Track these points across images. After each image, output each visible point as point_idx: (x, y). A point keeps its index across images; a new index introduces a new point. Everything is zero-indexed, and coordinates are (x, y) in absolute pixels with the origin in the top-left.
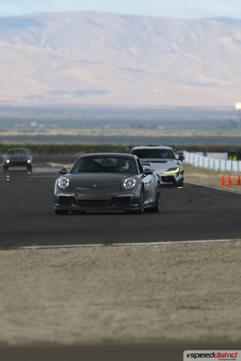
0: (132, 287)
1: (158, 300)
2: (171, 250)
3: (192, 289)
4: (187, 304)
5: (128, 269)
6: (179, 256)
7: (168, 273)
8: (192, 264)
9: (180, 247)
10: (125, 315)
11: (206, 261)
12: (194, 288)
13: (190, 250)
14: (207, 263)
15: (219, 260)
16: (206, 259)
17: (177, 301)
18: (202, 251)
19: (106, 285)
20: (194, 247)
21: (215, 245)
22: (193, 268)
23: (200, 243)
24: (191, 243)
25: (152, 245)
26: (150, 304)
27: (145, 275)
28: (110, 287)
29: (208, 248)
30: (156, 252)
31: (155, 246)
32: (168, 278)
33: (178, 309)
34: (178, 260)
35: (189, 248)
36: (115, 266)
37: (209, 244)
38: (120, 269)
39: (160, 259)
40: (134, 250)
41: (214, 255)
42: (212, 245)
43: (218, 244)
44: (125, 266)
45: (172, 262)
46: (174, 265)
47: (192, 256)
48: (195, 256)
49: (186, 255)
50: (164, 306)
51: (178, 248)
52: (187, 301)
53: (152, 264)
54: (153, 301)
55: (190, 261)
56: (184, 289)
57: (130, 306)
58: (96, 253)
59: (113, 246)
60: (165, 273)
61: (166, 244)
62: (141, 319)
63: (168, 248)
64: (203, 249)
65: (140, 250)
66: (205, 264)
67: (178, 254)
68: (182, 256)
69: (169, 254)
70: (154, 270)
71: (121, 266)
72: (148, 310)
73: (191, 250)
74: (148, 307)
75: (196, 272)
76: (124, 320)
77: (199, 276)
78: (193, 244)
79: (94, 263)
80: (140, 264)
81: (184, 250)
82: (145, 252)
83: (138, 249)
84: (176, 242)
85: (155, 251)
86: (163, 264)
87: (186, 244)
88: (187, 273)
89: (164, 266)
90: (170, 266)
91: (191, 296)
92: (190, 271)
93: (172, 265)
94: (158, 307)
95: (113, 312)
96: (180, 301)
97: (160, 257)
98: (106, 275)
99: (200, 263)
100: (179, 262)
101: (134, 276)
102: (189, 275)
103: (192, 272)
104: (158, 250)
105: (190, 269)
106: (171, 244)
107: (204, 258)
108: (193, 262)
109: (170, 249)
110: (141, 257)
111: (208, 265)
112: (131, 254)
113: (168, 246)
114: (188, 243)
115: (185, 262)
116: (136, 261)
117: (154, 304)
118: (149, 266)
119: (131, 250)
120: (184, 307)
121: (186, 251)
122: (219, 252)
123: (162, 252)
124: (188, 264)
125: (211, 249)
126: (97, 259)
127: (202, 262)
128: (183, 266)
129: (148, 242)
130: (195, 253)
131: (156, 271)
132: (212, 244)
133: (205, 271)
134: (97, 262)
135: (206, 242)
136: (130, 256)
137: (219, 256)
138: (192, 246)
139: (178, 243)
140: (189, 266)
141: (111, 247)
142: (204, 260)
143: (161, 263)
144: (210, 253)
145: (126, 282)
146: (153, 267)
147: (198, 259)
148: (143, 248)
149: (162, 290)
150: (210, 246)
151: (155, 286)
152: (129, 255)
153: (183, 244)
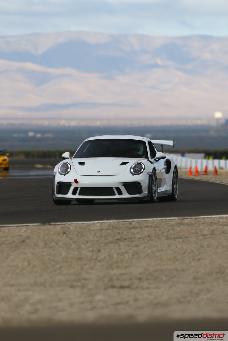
0: (58, 266)
1: (85, 279)
2: (113, 227)
3: (126, 267)
4: (117, 284)
5: (59, 247)
6: (119, 233)
7: (103, 251)
8: (132, 241)
9: (123, 224)
10: (43, 297)
11: (148, 238)
12: (129, 266)
13: (133, 228)
14: (149, 240)
15: (162, 236)
16: (148, 236)
17: (106, 280)
18: (146, 229)
19: (29, 264)
20: (139, 224)
21: (161, 223)
22: (132, 245)
23: (147, 220)
24: (137, 221)
25: (94, 223)
26: (75, 283)
27: (77, 253)
28: (34, 266)
29: (154, 225)
30: (95, 230)
31: (96, 224)
32: (102, 256)
33: (105, 289)
34: (118, 237)
35: (133, 226)
36: (46, 244)
37: (155, 222)
38: (51, 247)
39: (97, 237)
40: (72, 228)
41: (158, 232)
42: (158, 223)
43: (165, 222)
44: (57, 244)
45: (110, 239)
46: (112, 242)
47: (134, 233)
48: (138, 233)
49: (128, 232)
50: (90, 286)
51: (121, 226)
52: (118, 279)
53: (87, 242)
54: (79, 280)
55: (131, 238)
56: (118, 267)
57: (51, 286)
58: (29, 231)
59: (51, 225)
60: (99, 251)
61: (109, 222)
62: (60, 300)
63: (109, 225)
64: (147, 227)
65: (78, 228)
66: (146, 241)
67: (118, 231)
68: (122, 233)
69: (109, 231)
70: (88, 247)
71: (54, 244)
72: (71, 290)
73: (135, 228)
74: (72, 287)
75: (136, 249)
76: (40, 301)
77: (137, 253)
78: (138, 222)
79: (23, 241)
80: (74, 242)
81: (127, 227)
82: (83, 230)
83: (76, 228)
84: (120, 221)
85: (95, 228)
86: (100, 241)
87: (132, 222)
88: (124, 251)
89: (101, 243)
90: (106, 244)
91: (124, 274)
92: (128, 248)
93: (109, 243)
94: (82, 287)
95: (30, 293)
96: (111, 280)
97: (98, 235)
98: (33, 254)
99: (141, 240)
100: (117, 240)
101: (64, 254)
102: (126, 253)
103: (130, 249)
104: (98, 228)
105: (128, 246)
106: (114, 222)
107: (147, 234)
108: (134, 240)
109: (111, 226)
110: (77, 235)
111: (150, 242)
112: (67, 232)
113: (111, 224)
114: (133, 221)
115: (125, 239)
116: (71, 239)
117: (79, 284)
118: (84, 244)
119: (69, 228)
120: (113, 287)
121: (129, 229)
122: (165, 229)
123: (101, 230)
124: (129, 241)
125: (157, 226)
126: (28, 237)
127: (143, 240)
128: (122, 243)
129: (90, 220)
130: (138, 230)
131: (91, 249)
132: (159, 221)
133: (145, 247)
134: (28, 241)
135: (153, 220)
136: (66, 234)
137: (163, 232)
138: (136, 224)
139: (122, 222)
140: (128, 243)
141: (48, 226)
142: (146, 237)
143: (98, 241)
144: (154, 230)
145: (53, 260)
146: (89, 245)
147: (139, 236)
148: (83, 226)
149: (92, 269)
150: (156, 223)
151: (85, 264)
152: (64, 233)
153: (127, 222)
